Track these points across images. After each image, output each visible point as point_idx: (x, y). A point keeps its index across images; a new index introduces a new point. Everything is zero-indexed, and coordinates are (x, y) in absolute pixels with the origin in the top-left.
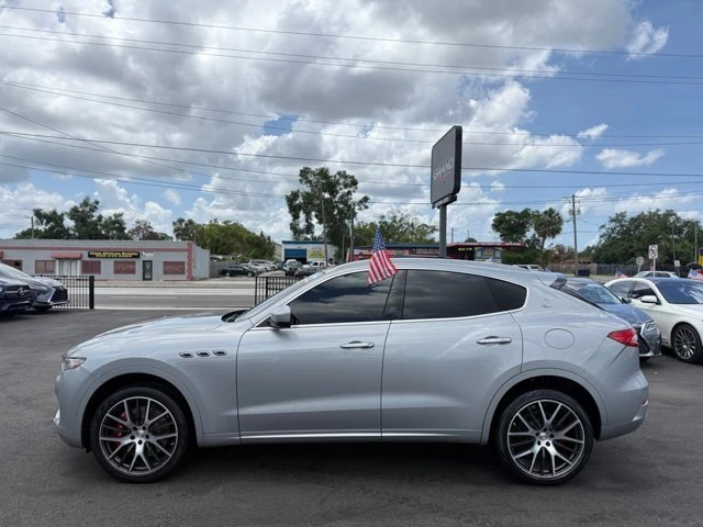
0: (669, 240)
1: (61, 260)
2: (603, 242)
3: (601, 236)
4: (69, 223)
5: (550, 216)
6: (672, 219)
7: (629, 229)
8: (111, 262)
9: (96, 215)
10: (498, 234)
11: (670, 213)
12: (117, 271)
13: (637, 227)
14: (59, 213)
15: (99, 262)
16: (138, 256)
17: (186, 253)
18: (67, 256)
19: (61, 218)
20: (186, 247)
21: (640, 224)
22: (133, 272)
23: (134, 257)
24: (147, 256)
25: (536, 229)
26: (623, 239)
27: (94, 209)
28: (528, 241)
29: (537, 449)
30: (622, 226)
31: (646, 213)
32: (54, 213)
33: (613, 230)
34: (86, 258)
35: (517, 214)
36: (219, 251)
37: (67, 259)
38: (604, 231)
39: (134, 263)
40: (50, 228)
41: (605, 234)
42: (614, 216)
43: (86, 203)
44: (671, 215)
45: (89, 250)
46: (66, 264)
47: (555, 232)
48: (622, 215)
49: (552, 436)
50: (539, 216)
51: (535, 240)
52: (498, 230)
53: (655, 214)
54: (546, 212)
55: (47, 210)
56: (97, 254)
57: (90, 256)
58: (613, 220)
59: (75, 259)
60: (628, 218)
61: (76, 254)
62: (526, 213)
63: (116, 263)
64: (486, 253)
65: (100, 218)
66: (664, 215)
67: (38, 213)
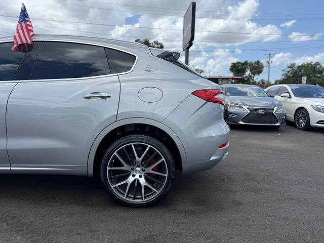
0: (316, 77)
2: (283, 77)
3: (283, 75)
5: (258, 64)
6: (318, 67)
7: (296, 72)
10: (233, 73)
11: (317, 64)
13: (301, 70)
21: (302, 69)
25: (250, 71)
26: (293, 76)
28: (246, 77)
29: (131, 179)
30: (293, 70)
31: (306, 64)
33: (288, 72)
35: (241, 63)
38: (284, 73)
41: (284, 74)
42: (289, 65)
44: (318, 65)
47: (259, 72)
48: (294, 65)
49: (143, 171)
50: (252, 64)
51: (250, 76)
52: (232, 72)
53: (310, 64)
54: (255, 62)
58: (289, 67)
60: (296, 66)
62: (246, 63)
64: (224, 82)
66: (315, 64)
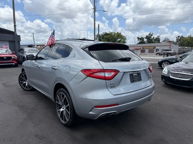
1: (136, 49)
4: (145, 40)
8: (148, 50)
9: (152, 37)
12: (149, 52)
14: (143, 37)
15: (145, 50)
16: (155, 48)
17: (169, 47)
18: (138, 48)
19: (143, 39)
20: (169, 45)
22: (153, 52)
23: (154, 48)
24: (157, 48)
27: (152, 35)
29: (61, 110)
32: (142, 37)
34: (142, 49)
36: (189, 46)
37: (137, 49)
39: (154, 50)
40: (141, 42)
43: (150, 34)
45: (142, 47)
46: (137, 50)
55: (140, 37)
56: (144, 48)
57: (143, 48)
59: (139, 49)
61: (139, 48)
63: (149, 50)
65: (153, 38)
67: (138, 38)
